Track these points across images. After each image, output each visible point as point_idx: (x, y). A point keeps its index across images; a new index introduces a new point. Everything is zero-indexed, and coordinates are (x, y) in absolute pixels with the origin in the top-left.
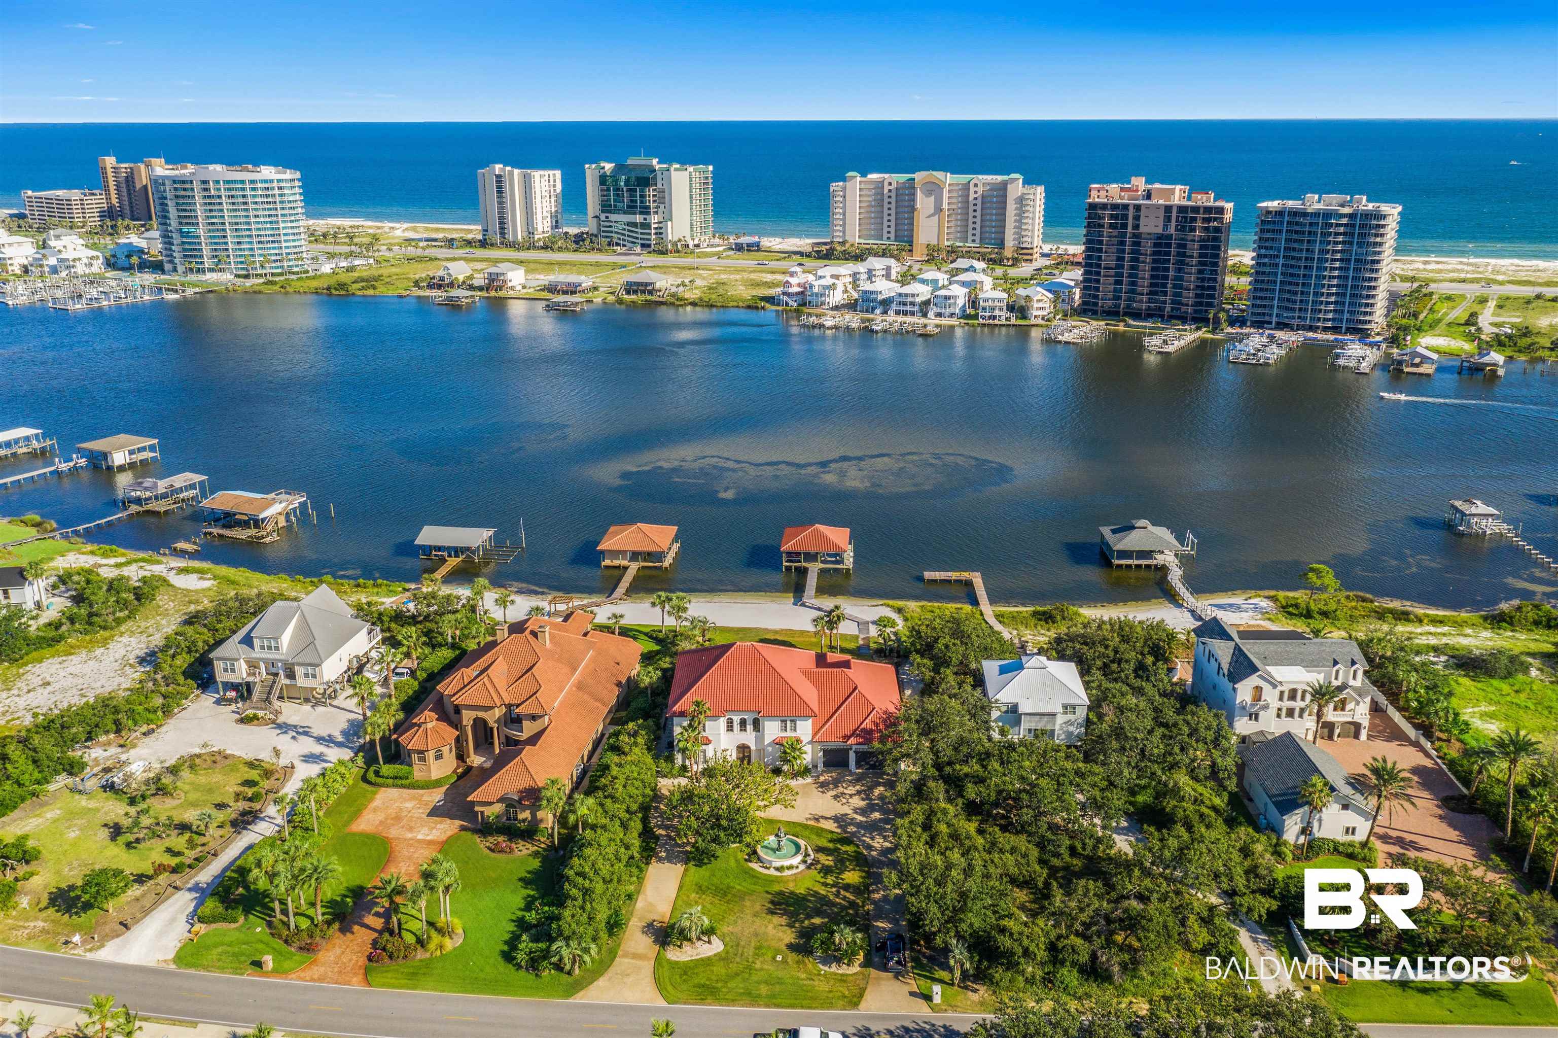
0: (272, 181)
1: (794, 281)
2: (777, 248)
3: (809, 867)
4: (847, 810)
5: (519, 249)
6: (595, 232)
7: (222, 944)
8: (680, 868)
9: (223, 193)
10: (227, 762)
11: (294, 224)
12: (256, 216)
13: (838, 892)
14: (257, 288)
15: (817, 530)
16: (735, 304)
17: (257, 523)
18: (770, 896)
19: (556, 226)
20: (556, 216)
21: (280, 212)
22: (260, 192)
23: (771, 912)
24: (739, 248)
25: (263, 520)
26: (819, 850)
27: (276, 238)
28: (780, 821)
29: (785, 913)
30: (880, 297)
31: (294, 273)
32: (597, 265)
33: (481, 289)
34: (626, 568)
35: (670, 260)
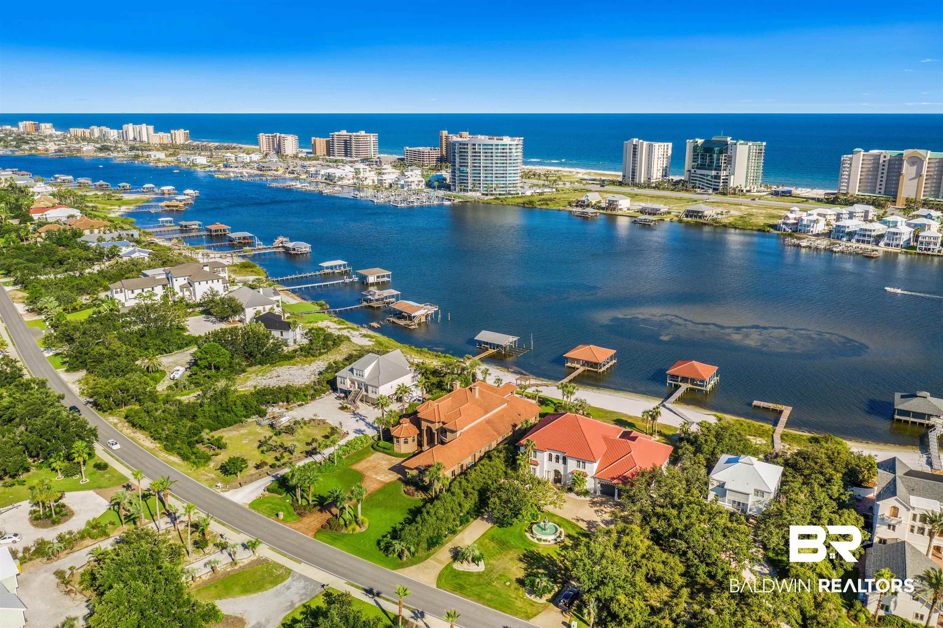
0: (506, 145)
1: (791, 216)
2: (803, 195)
3: (556, 543)
4: (598, 519)
5: (639, 188)
6: (687, 180)
7: (270, 503)
8: (490, 525)
9: (482, 151)
10: (324, 426)
11: (515, 168)
12: (497, 163)
13: (564, 560)
14: (489, 201)
15: (693, 365)
16: (751, 228)
17: (410, 318)
18: (525, 552)
19: (665, 175)
20: (666, 170)
21: (508, 162)
22: (499, 151)
23: (521, 560)
24: (776, 194)
25: (414, 317)
26: (569, 536)
27: (505, 175)
28: (557, 516)
29: (528, 562)
30: (847, 230)
31: (511, 194)
32: (681, 199)
33: (603, 209)
34: (577, 369)
35: (728, 199)
